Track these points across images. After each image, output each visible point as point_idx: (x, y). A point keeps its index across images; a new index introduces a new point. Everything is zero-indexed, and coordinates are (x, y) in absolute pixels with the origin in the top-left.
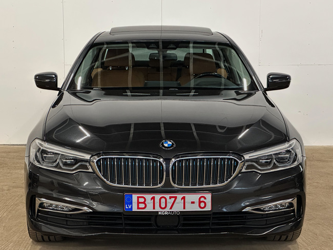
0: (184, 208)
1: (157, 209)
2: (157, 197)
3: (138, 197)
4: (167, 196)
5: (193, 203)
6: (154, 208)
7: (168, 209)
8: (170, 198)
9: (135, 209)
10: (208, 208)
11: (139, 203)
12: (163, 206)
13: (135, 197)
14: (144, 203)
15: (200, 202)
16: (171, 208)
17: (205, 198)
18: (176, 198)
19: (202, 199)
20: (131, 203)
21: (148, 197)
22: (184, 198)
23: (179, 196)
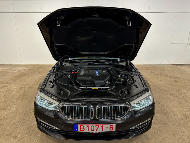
0: (103, 130)
1: (90, 131)
2: (90, 126)
3: (81, 126)
4: (95, 125)
5: (107, 128)
6: (88, 130)
7: (95, 131)
8: (96, 126)
9: (79, 130)
10: (114, 130)
11: (81, 128)
12: (93, 129)
13: (79, 126)
14: (83, 128)
15: (110, 128)
16: (96, 131)
17: (113, 126)
18: (99, 126)
19: (111, 126)
20: (77, 128)
21: (85, 126)
22: (102, 126)
23: (100, 125)
